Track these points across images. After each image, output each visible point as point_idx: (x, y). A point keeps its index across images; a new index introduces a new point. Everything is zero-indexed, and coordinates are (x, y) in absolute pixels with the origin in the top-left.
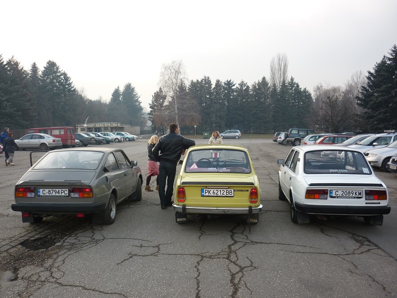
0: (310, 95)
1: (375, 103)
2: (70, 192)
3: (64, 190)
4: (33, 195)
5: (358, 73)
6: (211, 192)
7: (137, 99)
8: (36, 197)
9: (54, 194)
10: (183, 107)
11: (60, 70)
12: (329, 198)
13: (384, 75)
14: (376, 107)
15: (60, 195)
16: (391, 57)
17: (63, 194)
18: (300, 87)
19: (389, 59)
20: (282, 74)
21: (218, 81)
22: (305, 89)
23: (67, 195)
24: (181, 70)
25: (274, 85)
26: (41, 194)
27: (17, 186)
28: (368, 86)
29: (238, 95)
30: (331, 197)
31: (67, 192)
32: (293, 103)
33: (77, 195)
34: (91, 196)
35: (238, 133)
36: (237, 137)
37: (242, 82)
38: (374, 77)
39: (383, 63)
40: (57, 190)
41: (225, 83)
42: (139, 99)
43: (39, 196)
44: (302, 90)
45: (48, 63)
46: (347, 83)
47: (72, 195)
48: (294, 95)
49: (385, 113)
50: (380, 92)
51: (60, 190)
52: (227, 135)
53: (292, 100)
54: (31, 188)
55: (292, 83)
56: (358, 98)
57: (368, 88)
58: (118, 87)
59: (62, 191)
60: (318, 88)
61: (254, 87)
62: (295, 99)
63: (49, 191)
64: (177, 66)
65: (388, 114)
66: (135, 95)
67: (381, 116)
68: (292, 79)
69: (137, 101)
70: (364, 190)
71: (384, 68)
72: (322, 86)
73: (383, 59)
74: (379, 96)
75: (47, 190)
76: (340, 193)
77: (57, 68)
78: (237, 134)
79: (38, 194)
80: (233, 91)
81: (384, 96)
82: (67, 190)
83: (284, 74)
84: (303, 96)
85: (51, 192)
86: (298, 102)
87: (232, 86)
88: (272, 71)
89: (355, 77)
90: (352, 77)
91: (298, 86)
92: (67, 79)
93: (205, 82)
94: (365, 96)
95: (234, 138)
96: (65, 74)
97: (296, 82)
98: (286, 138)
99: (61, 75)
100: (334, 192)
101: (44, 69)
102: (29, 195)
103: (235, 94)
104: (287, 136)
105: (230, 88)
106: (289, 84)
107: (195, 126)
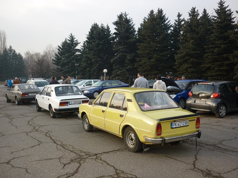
0: (22, 57)
1: (63, 63)
5: (50, 45)
6: (177, 125)
12: (69, 105)
13: (67, 48)
14: (63, 65)
16: (70, 39)
18: (16, 52)
19: (69, 40)
20: (2, 43)
22: (19, 53)
28: (58, 54)
30: (70, 104)
32: (12, 62)
38: (62, 49)
39: (66, 42)
44: (17, 54)
48: (13, 57)
49: (68, 68)
50: (65, 57)
53: (11, 60)
55: (11, 49)
56: (53, 60)
57: (58, 55)
60: (28, 53)
62: (13, 59)
65: (70, 69)
67: (66, 70)
68: (11, 47)
70: (81, 100)
71: (66, 45)
72: (29, 52)
73: (65, 40)
74: (65, 59)
76: (73, 103)
81: (67, 59)
83: (4, 43)
84: (18, 57)
86: (15, 61)
89: (48, 48)
91: (15, 51)
94: (57, 59)
97: (13, 49)
100: (71, 102)
106: (9, 50)
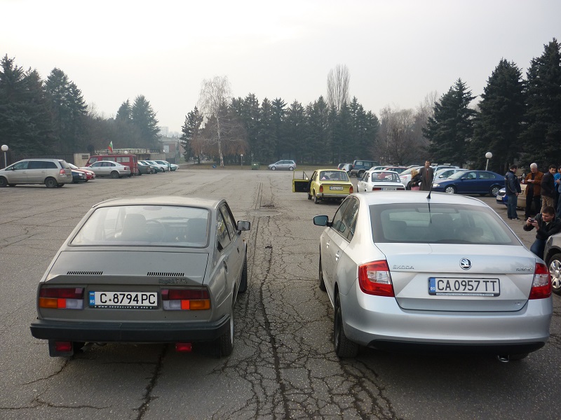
0: (376, 119)
2: (162, 298)
3: (148, 294)
4: (79, 304)
5: (433, 94)
7: (153, 117)
8: (87, 308)
9: (126, 302)
10: (228, 131)
11: (68, 81)
13: (448, 109)
15: (140, 304)
16: (456, 90)
17: (146, 303)
18: (364, 109)
20: (342, 91)
21: (266, 100)
22: (370, 112)
23: (156, 304)
24: (225, 88)
25: (333, 106)
26: (97, 302)
27: (42, 285)
28: (435, 117)
29: (290, 118)
31: (154, 299)
32: (356, 129)
33: (176, 305)
34: (207, 306)
35: (293, 164)
36: (291, 169)
37: (296, 102)
38: (440, 109)
39: (449, 95)
40: (133, 294)
41: (273, 102)
42: (155, 118)
43: (93, 306)
44: (366, 114)
45: (53, 72)
46: (419, 106)
47: (167, 304)
48: (357, 120)
49: (448, 146)
51: (140, 294)
52: (280, 165)
53: (354, 125)
54: (74, 289)
55: (355, 105)
57: (435, 120)
58: (128, 101)
59: (145, 297)
60: (386, 112)
61: (309, 108)
62: (357, 124)
63: (116, 297)
64: (221, 83)
66: (150, 112)
68: (355, 100)
69: (152, 119)
71: (450, 101)
72: (389, 109)
73: (450, 91)
75: (110, 295)
77: (65, 79)
78: (291, 165)
79: (91, 301)
80: (283, 112)
82: (156, 294)
83: (345, 91)
84: (369, 120)
85: (120, 297)
86: (362, 128)
87: (282, 107)
88: (329, 86)
89: (429, 99)
90: (426, 98)
91: (362, 109)
92: (76, 92)
93: (250, 101)
95: (288, 169)
96: (73, 86)
97: (360, 104)
98: (350, 170)
99: (70, 87)
101: (47, 79)
102: (70, 304)
103: (286, 116)
104: (351, 168)
105: (279, 108)
106: (351, 106)
107: (242, 155)
